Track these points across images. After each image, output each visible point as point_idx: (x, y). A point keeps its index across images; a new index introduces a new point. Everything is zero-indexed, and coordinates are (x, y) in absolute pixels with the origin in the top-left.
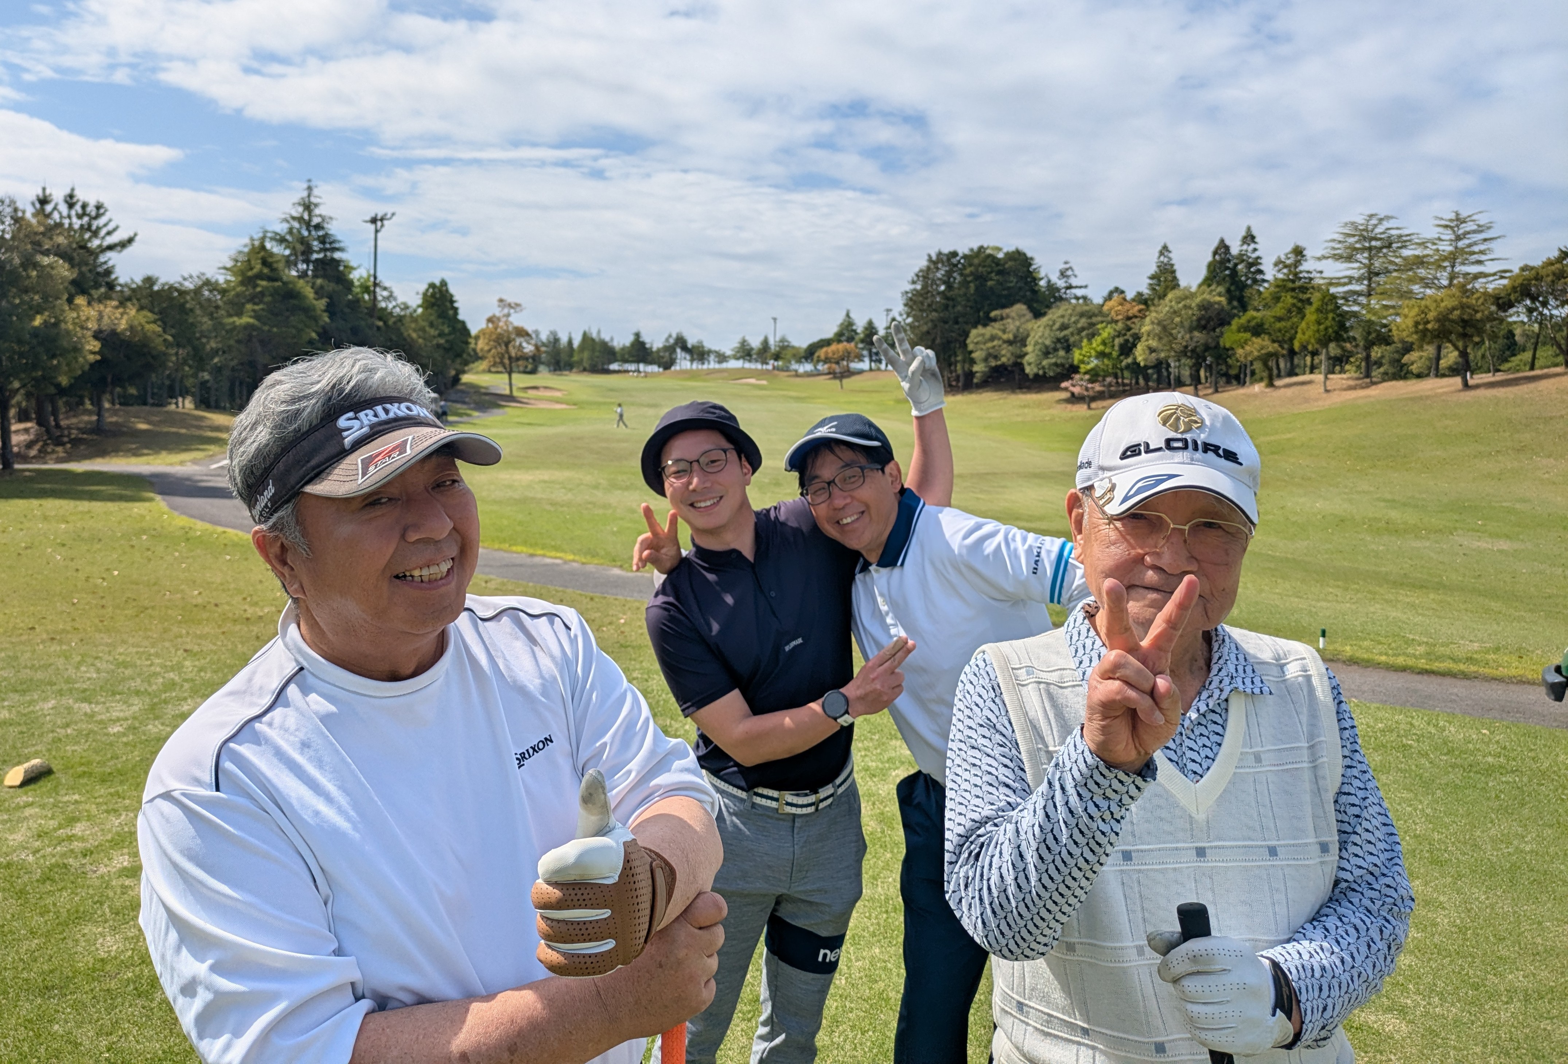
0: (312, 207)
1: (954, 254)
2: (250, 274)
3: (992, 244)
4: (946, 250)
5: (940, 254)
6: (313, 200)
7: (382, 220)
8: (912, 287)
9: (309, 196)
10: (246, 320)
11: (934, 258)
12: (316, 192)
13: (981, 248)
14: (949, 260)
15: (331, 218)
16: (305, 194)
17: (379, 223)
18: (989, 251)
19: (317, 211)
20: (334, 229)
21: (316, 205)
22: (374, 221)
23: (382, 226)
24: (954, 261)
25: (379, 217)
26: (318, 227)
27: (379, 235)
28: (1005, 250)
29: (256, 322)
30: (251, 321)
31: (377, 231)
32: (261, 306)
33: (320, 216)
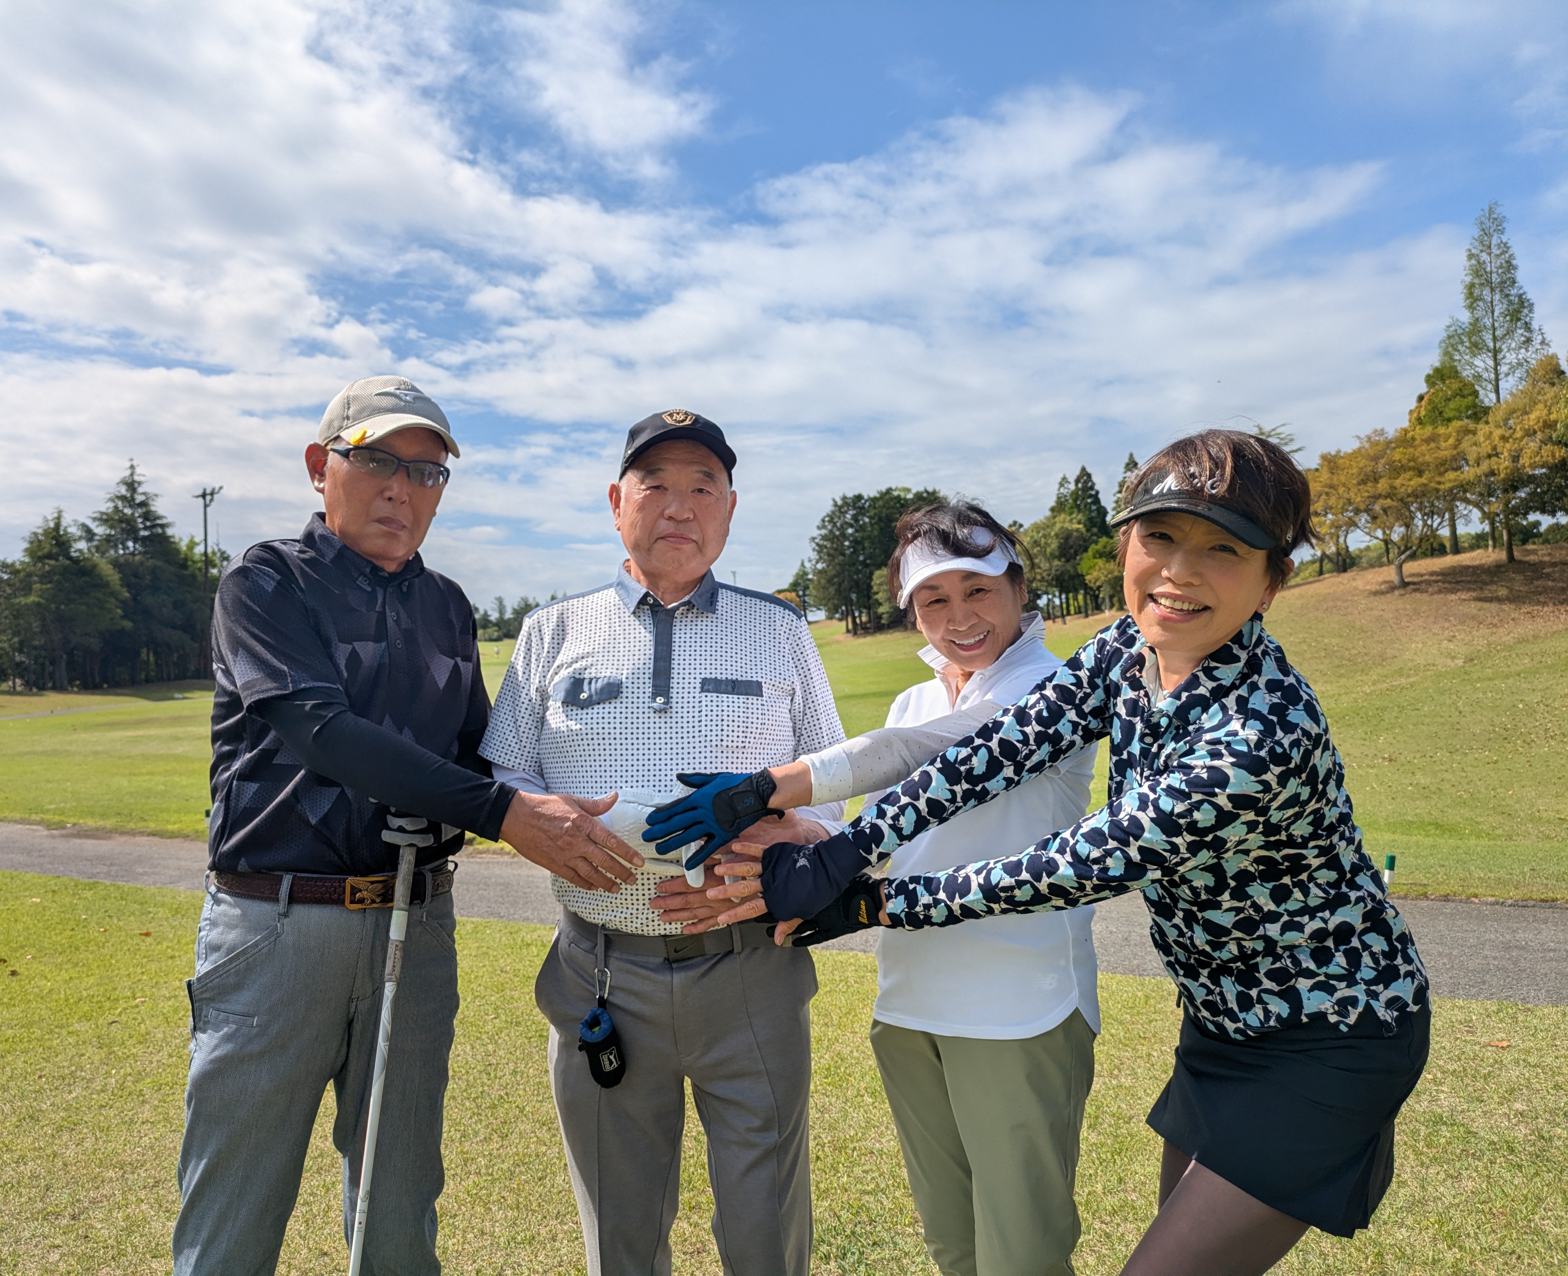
0: (136, 485)
1: (859, 497)
2: (40, 554)
3: (900, 486)
4: (850, 494)
5: (844, 498)
6: (136, 478)
7: (212, 494)
8: (819, 532)
9: (132, 475)
10: (32, 599)
11: (840, 503)
12: (138, 471)
13: (889, 491)
14: (854, 503)
15: (156, 495)
16: (128, 472)
17: (208, 498)
18: (896, 493)
19: (140, 490)
20: (159, 507)
21: (140, 483)
22: (204, 496)
23: (212, 500)
24: (860, 504)
25: (208, 491)
26: (143, 504)
27: (208, 509)
28: (914, 491)
29: (42, 601)
30: (37, 599)
31: (206, 506)
32: (49, 586)
33: (144, 494)
